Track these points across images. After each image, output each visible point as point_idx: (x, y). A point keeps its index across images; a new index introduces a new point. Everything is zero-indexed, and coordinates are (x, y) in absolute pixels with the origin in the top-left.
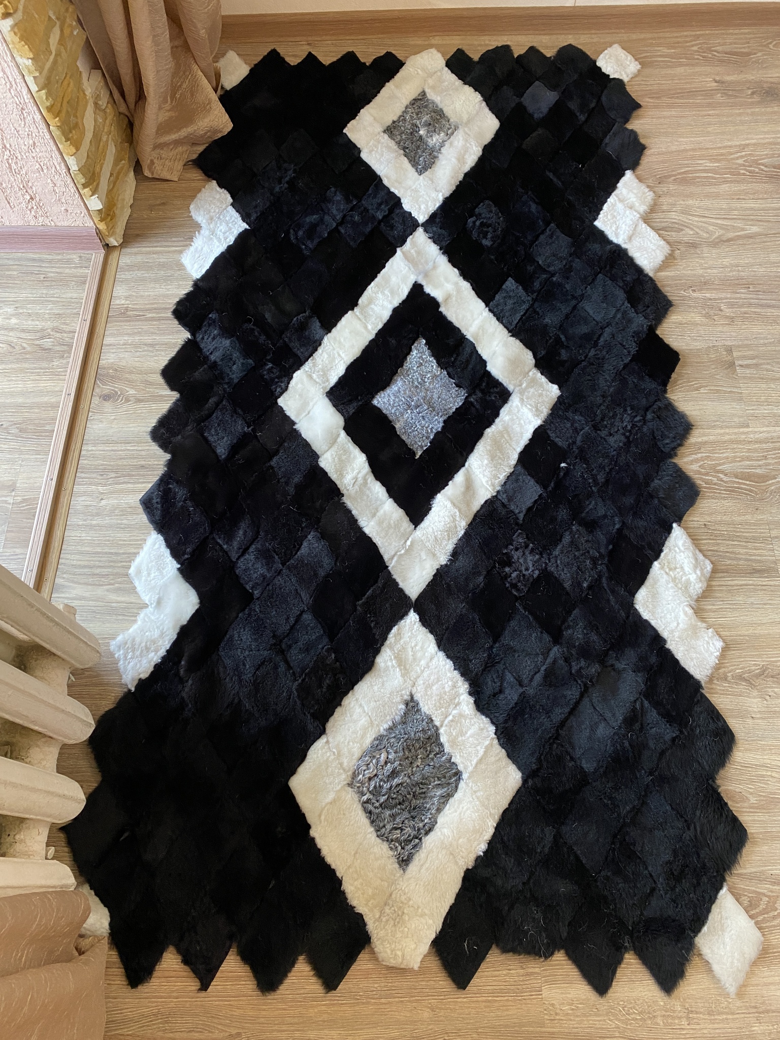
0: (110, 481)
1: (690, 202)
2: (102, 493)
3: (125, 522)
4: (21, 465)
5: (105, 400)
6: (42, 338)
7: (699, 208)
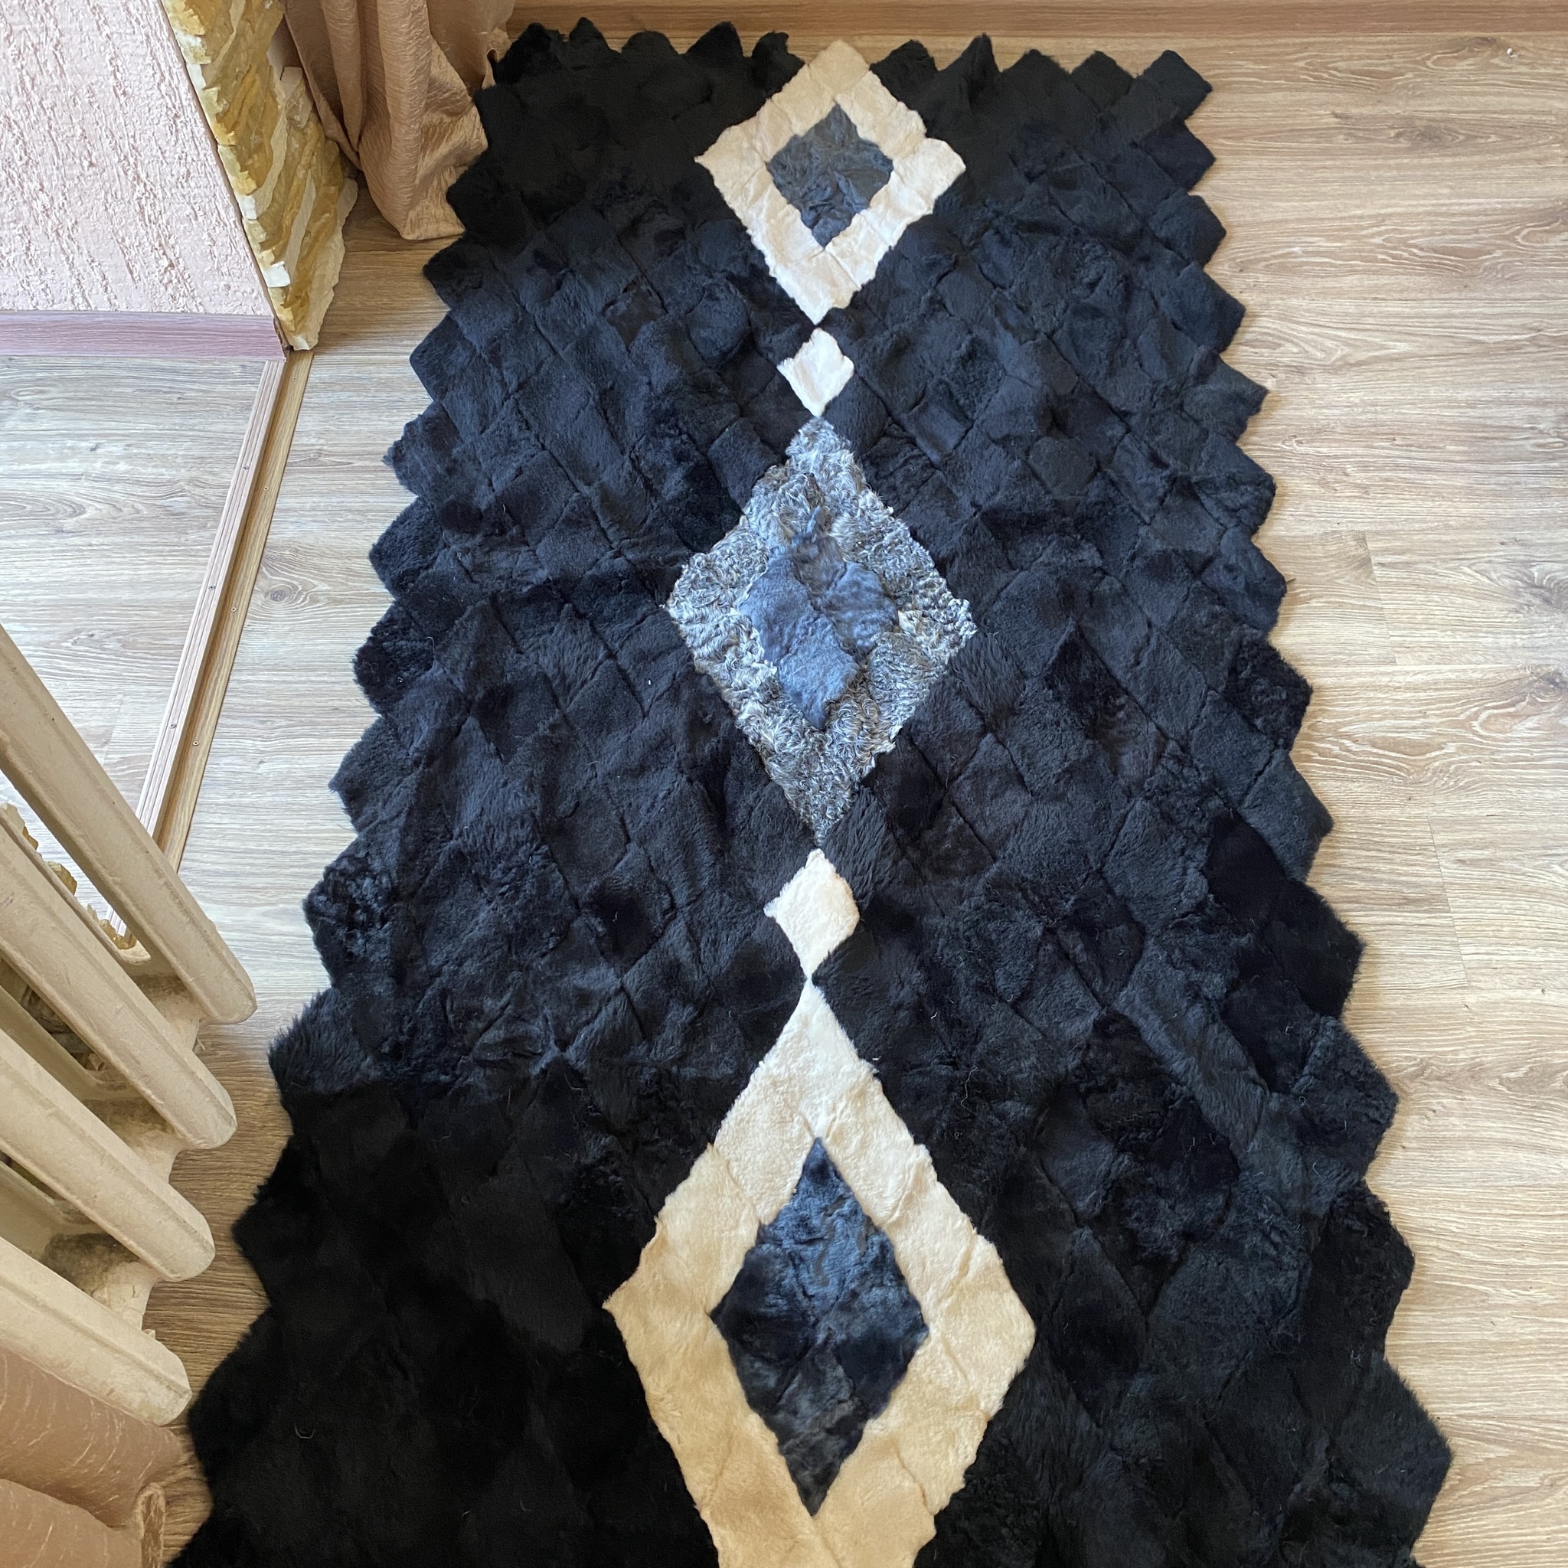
0: (278, 732)
1: (1294, 302)
2: (262, 752)
3: (300, 800)
4: (122, 702)
5: (274, 599)
6: (169, 495)
7: (1308, 311)
